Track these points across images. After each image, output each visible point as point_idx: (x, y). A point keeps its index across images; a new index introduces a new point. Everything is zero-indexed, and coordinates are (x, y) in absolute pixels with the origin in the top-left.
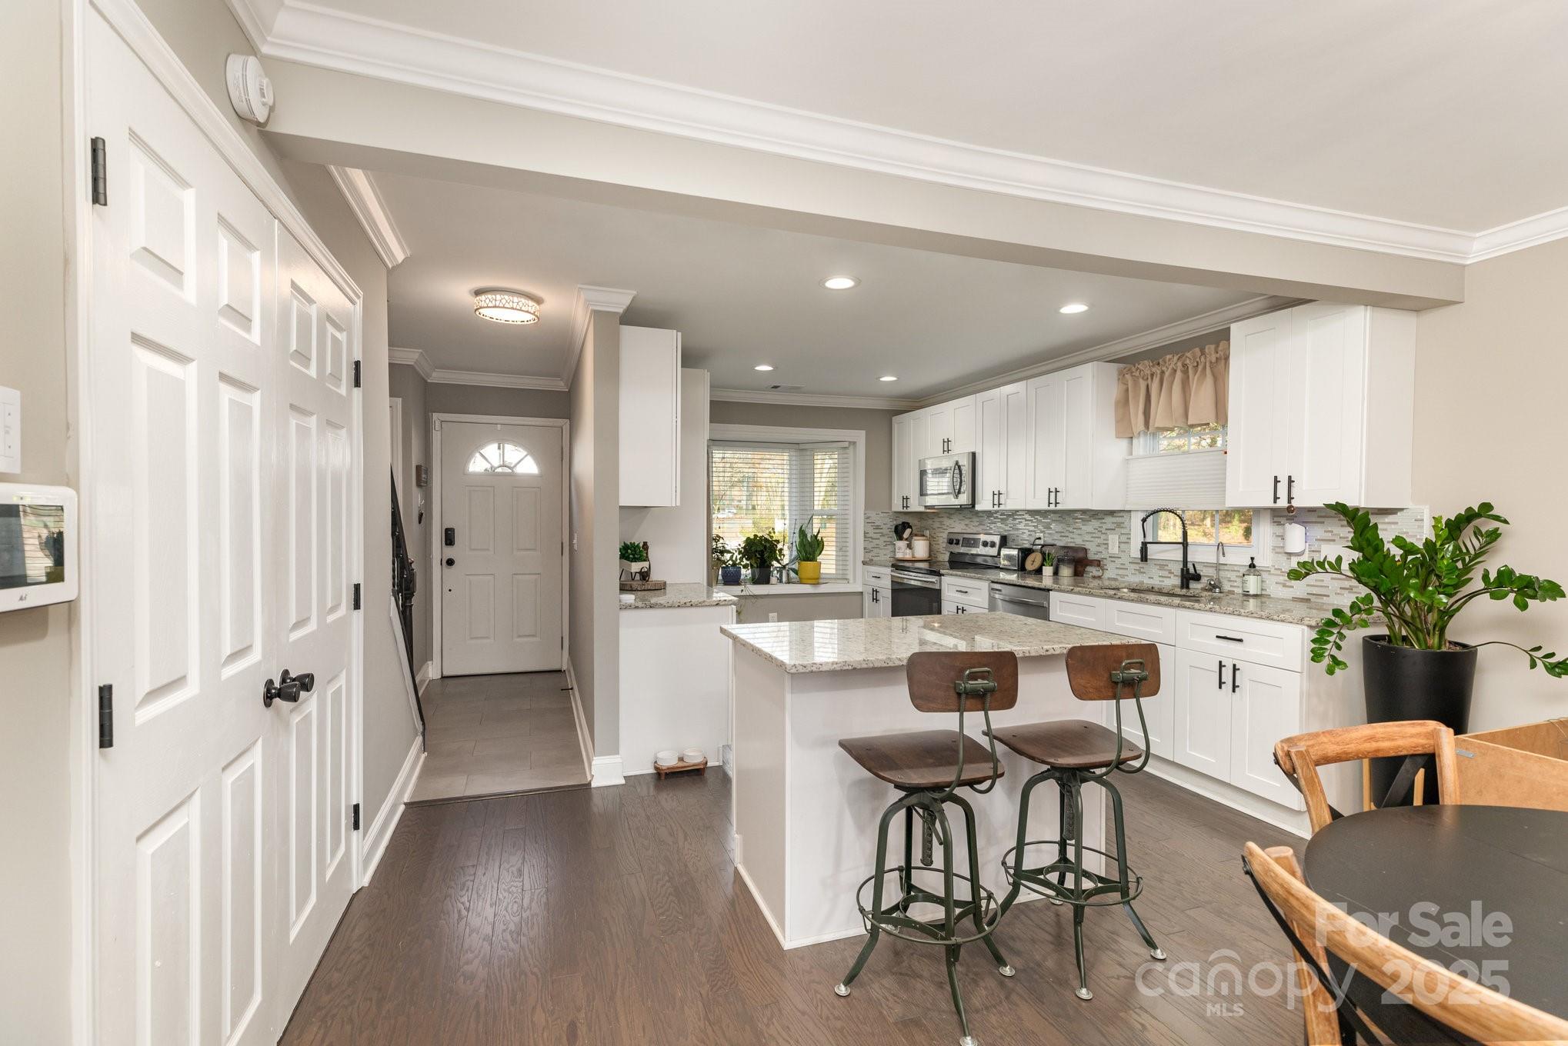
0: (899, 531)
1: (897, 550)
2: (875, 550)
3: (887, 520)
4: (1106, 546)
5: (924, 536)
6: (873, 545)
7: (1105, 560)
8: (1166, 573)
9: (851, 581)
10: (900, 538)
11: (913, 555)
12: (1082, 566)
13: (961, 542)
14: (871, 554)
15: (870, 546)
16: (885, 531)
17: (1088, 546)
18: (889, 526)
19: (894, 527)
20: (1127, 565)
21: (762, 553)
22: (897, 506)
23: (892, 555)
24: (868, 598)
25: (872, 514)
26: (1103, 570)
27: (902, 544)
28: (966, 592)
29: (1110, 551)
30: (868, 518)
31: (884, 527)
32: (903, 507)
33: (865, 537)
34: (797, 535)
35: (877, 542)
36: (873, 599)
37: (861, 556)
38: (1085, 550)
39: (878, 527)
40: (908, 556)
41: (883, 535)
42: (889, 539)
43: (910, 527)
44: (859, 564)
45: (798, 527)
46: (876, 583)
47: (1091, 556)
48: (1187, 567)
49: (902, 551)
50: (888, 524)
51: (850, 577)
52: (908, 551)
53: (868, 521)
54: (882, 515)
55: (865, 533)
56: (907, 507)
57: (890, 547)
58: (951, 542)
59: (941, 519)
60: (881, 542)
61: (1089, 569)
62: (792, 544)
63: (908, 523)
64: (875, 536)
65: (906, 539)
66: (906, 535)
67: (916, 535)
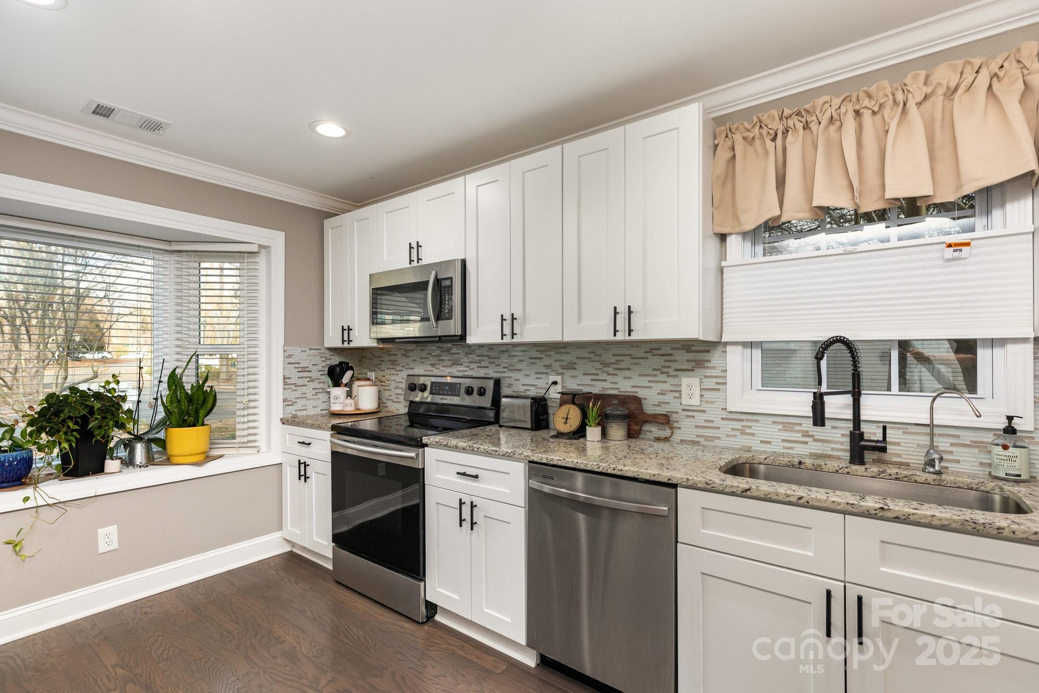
0: (335, 375)
1: (332, 400)
2: (301, 402)
3: (318, 360)
4: (677, 395)
5: (368, 379)
6: (298, 394)
7: (674, 415)
8: (798, 437)
9: (263, 449)
10: (337, 383)
11: (356, 404)
12: (637, 424)
13: (429, 388)
14: (296, 407)
15: (292, 395)
16: (315, 374)
17: (641, 393)
18: (320, 368)
19: (327, 369)
20: (718, 423)
21: (84, 421)
22: (333, 339)
23: (325, 406)
24: (290, 473)
25: (296, 351)
26: (672, 428)
27: (340, 392)
28: (476, 477)
29: (685, 400)
30: (290, 356)
31: (314, 368)
32: (343, 341)
33: (285, 383)
34: (164, 386)
35: (304, 389)
36: (300, 476)
37: (278, 411)
38: (638, 401)
39: (304, 370)
40: (350, 409)
41: (312, 380)
42: (321, 386)
43: (351, 368)
44: (277, 425)
45: (167, 372)
46: (305, 453)
47: (649, 408)
48: (859, 430)
49: (339, 399)
50: (319, 365)
51: (262, 444)
52: (349, 401)
53: (290, 360)
54: (311, 352)
55: (285, 378)
56: (349, 341)
57: (322, 396)
58: (412, 388)
59: (393, 358)
60: (309, 390)
61: (646, 427)
62: (156, 399)
63: (347, 364)
64: (300, 382)
65: (346, 385)
66: (346, 379)
67: (358, 379)
